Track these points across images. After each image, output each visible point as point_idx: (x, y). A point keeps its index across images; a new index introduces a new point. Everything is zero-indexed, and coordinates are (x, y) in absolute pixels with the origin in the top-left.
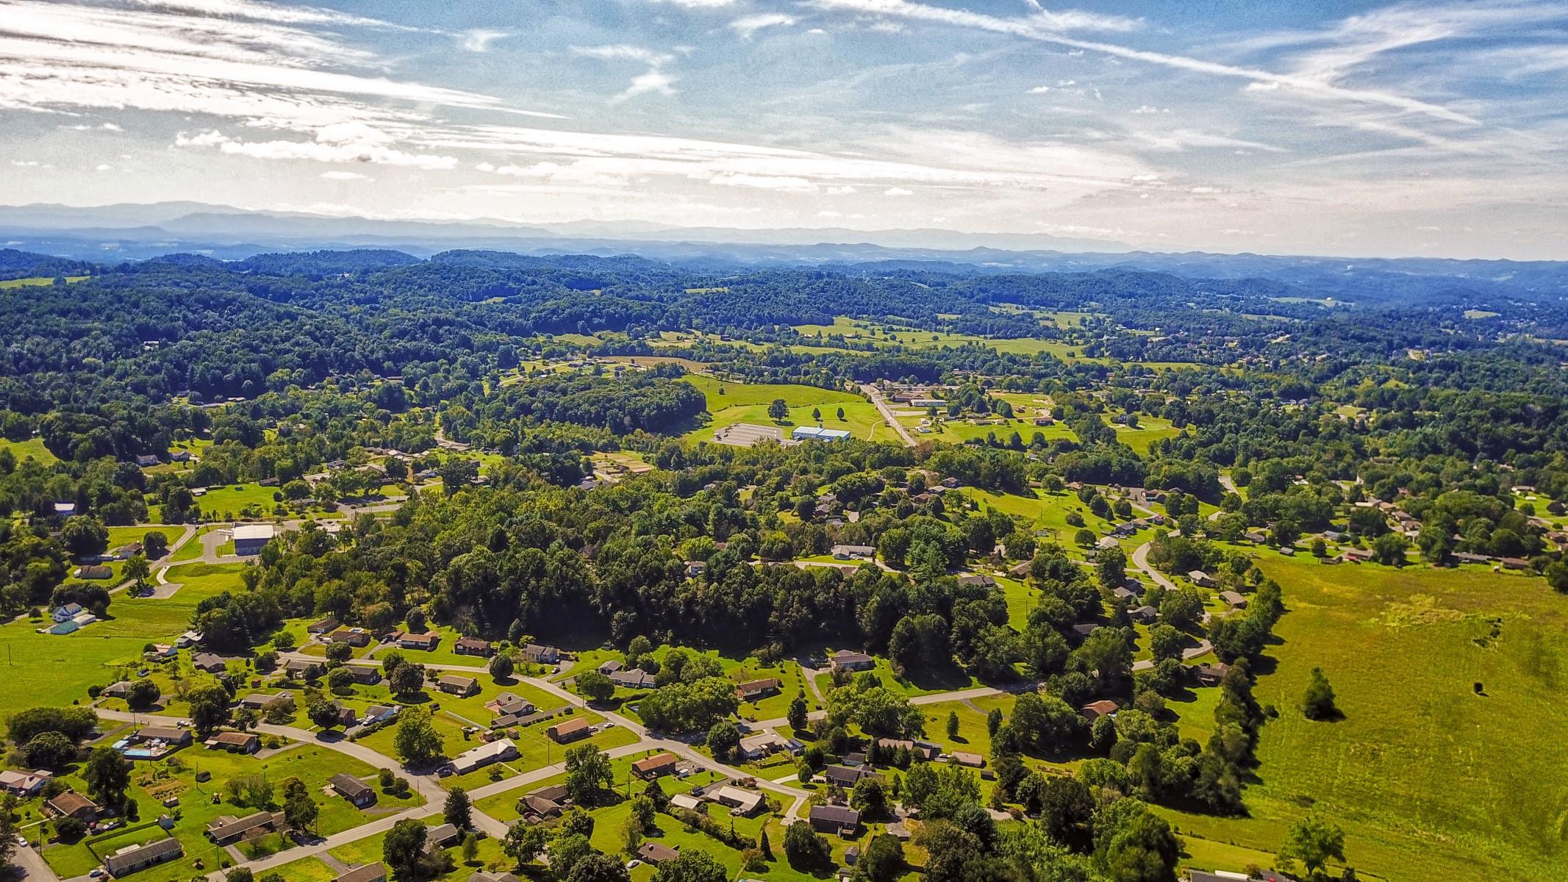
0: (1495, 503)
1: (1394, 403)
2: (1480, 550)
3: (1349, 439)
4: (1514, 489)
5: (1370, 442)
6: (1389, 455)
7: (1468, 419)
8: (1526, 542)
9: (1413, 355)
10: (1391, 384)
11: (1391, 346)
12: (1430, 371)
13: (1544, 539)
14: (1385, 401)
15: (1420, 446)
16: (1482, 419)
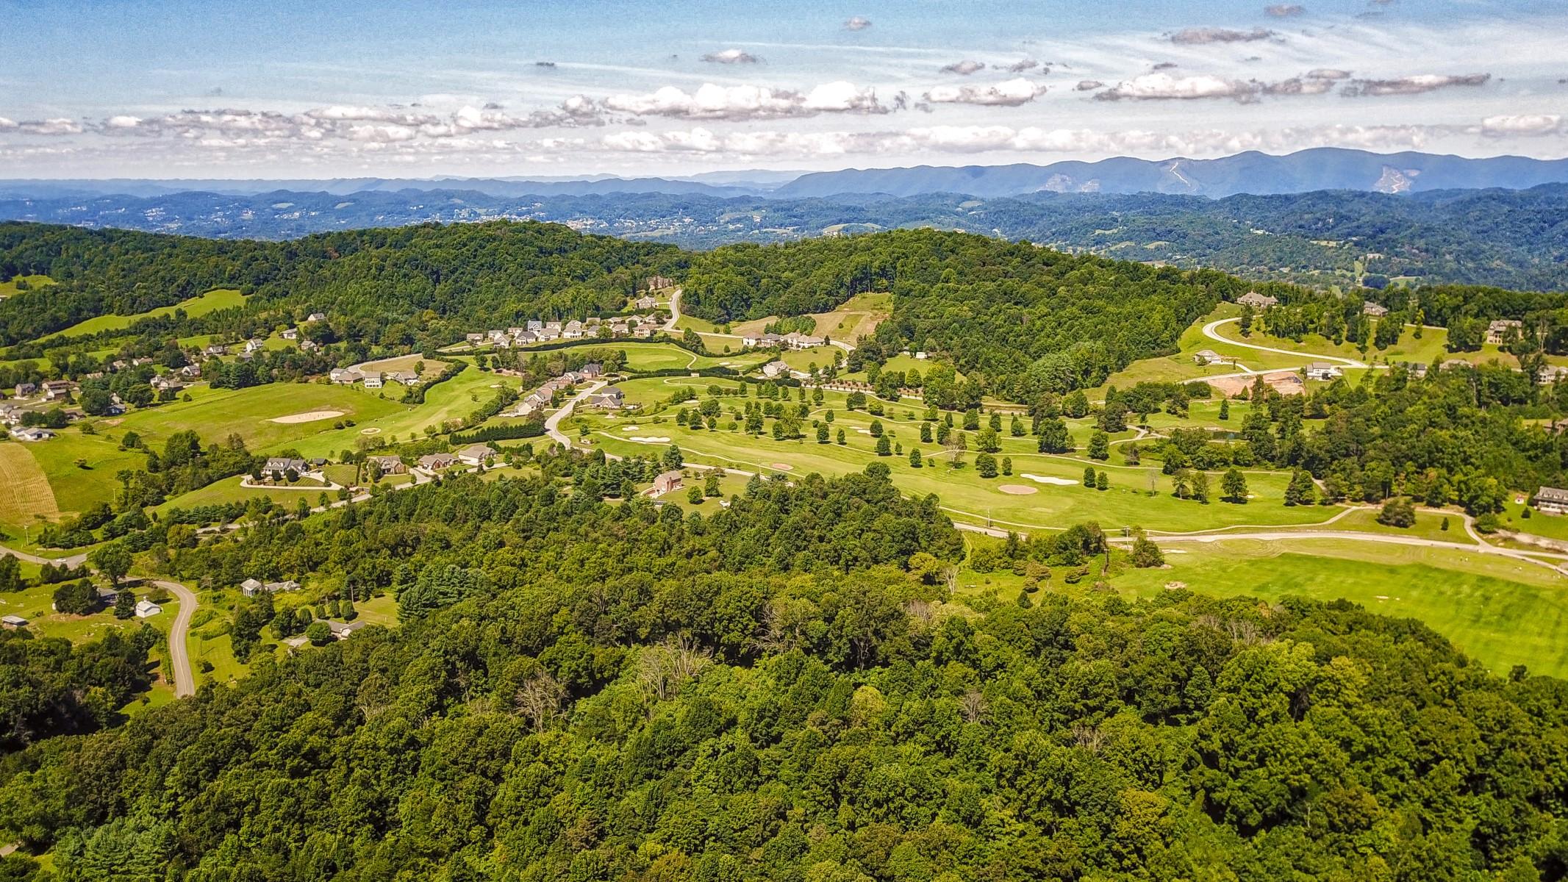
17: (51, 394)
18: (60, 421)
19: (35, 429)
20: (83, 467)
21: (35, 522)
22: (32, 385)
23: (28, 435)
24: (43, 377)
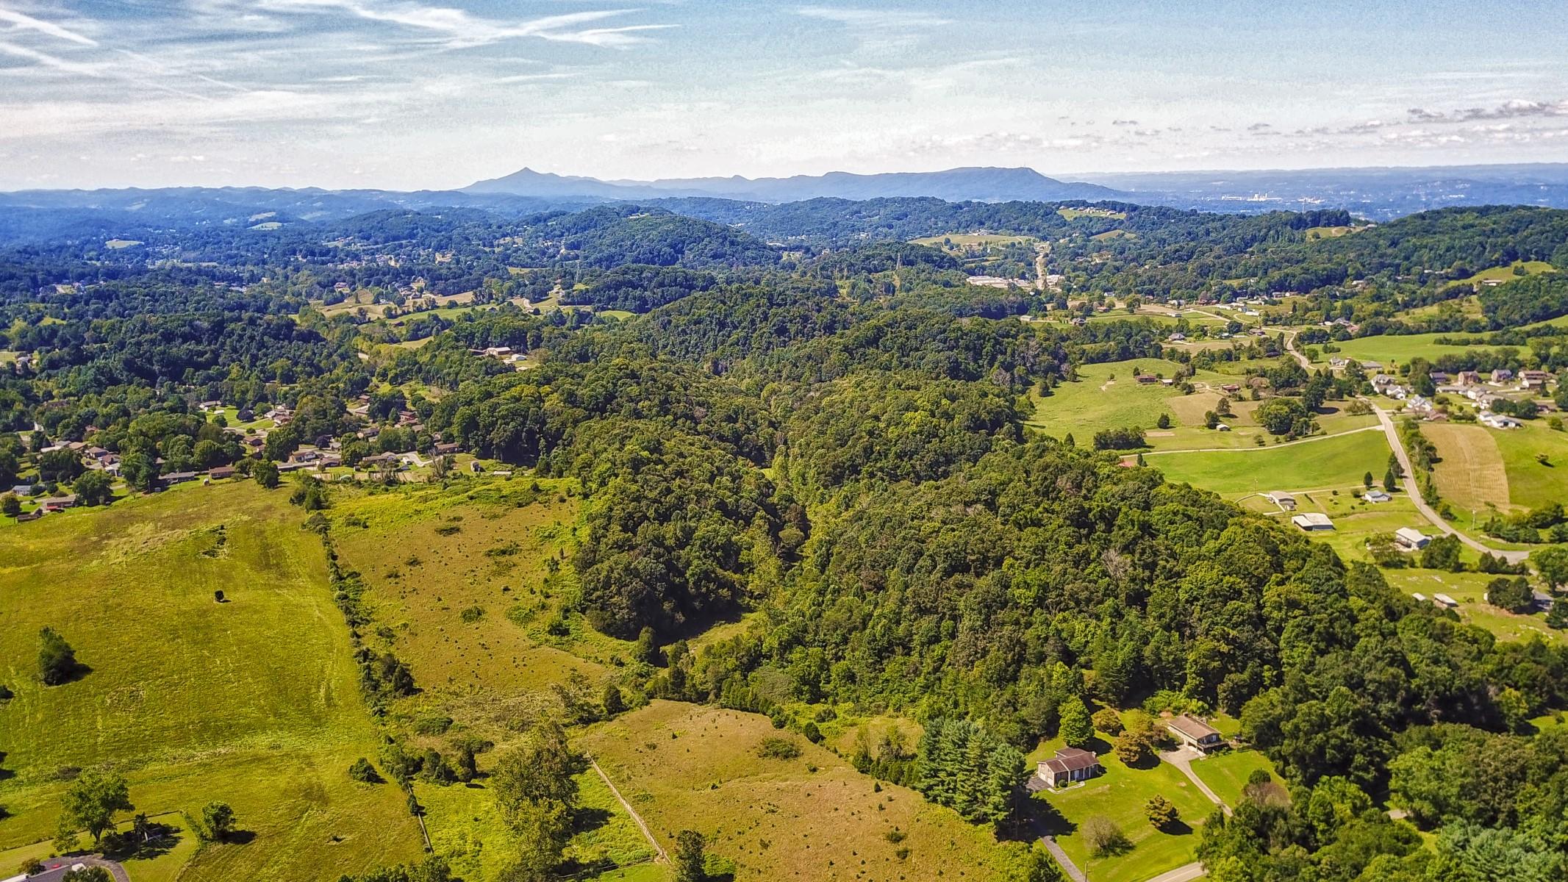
0: (189, 420)
1: (56, 341)
2: (186, 467)
3: (14, 385)
4: (202, 406)
5: (40, 386)
6: (65, 396)
7: (139, 344)
8: (227, 449)
9: (61, 289)
10: (47, 321)
11: (35, 284)
12: (87, 303)
13: (242, 444)
14: (46, 339)
15: (96, 380)
16: (153, 342)
17: (1526, 383)
18: (1530, 412)
19: (1502, 417)
20: (1544, 462)
21: (1484, 508)
22: (1509, 372)
23: (1495, 421)
24: (1521, 365)
